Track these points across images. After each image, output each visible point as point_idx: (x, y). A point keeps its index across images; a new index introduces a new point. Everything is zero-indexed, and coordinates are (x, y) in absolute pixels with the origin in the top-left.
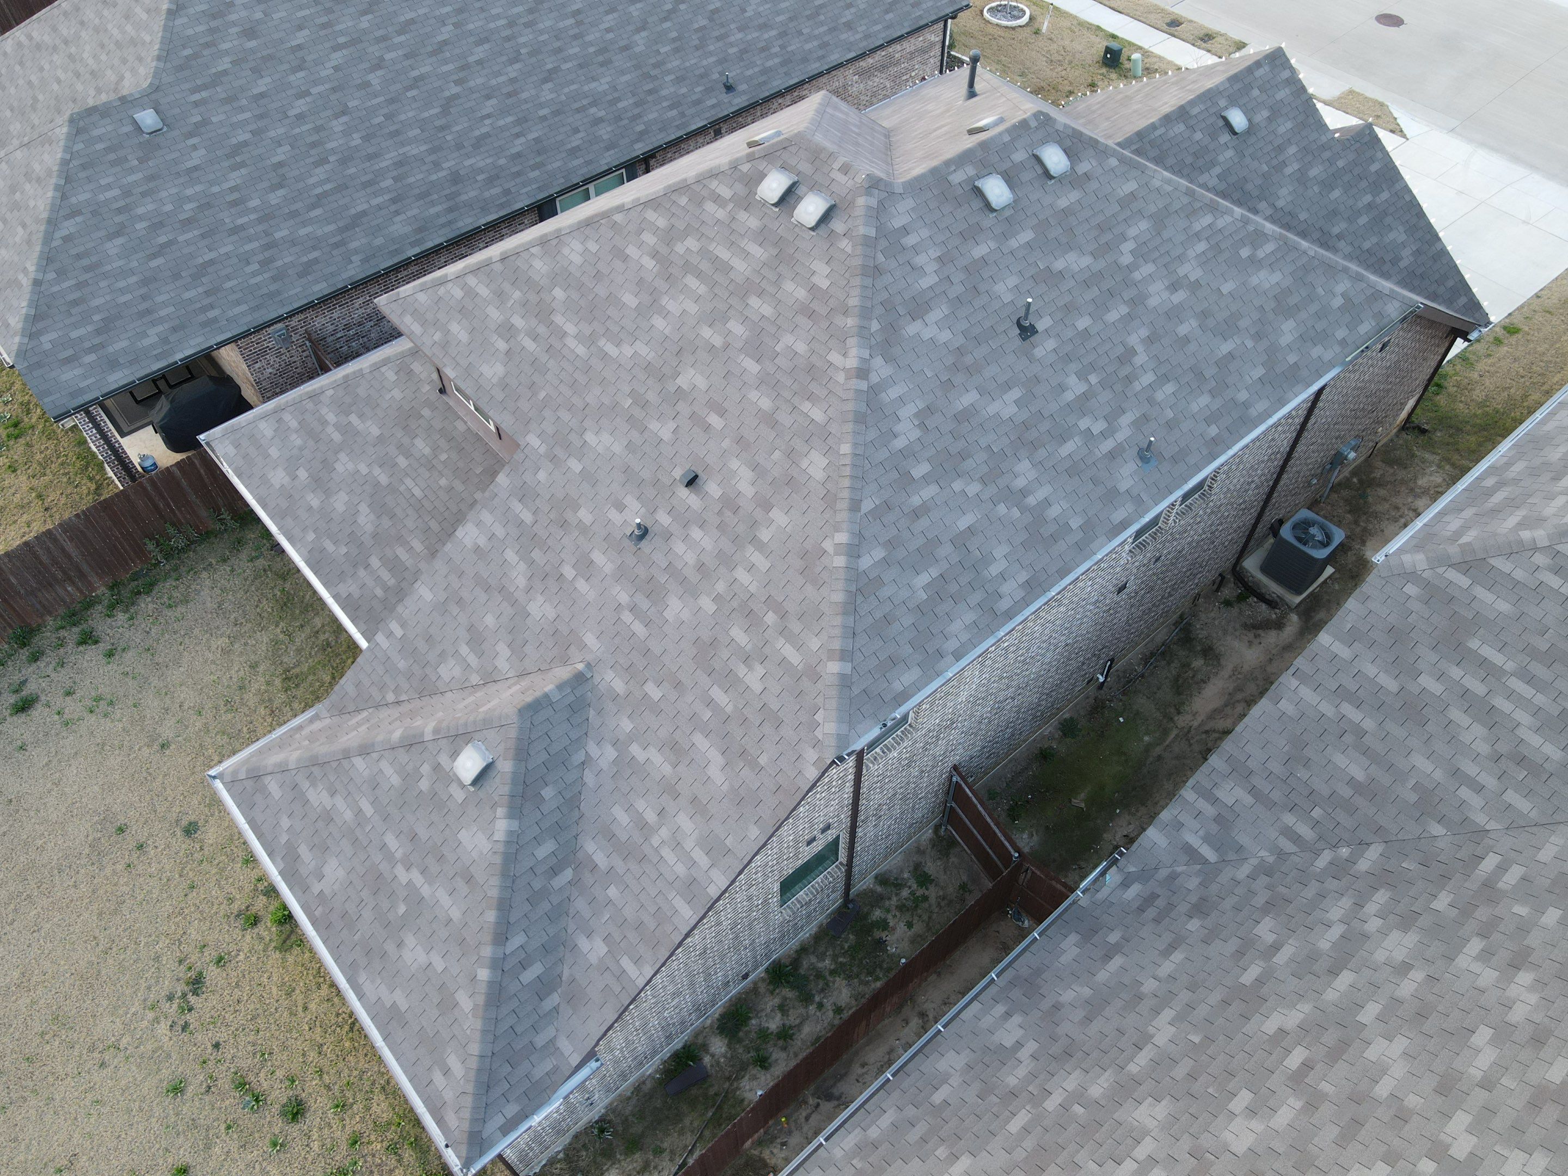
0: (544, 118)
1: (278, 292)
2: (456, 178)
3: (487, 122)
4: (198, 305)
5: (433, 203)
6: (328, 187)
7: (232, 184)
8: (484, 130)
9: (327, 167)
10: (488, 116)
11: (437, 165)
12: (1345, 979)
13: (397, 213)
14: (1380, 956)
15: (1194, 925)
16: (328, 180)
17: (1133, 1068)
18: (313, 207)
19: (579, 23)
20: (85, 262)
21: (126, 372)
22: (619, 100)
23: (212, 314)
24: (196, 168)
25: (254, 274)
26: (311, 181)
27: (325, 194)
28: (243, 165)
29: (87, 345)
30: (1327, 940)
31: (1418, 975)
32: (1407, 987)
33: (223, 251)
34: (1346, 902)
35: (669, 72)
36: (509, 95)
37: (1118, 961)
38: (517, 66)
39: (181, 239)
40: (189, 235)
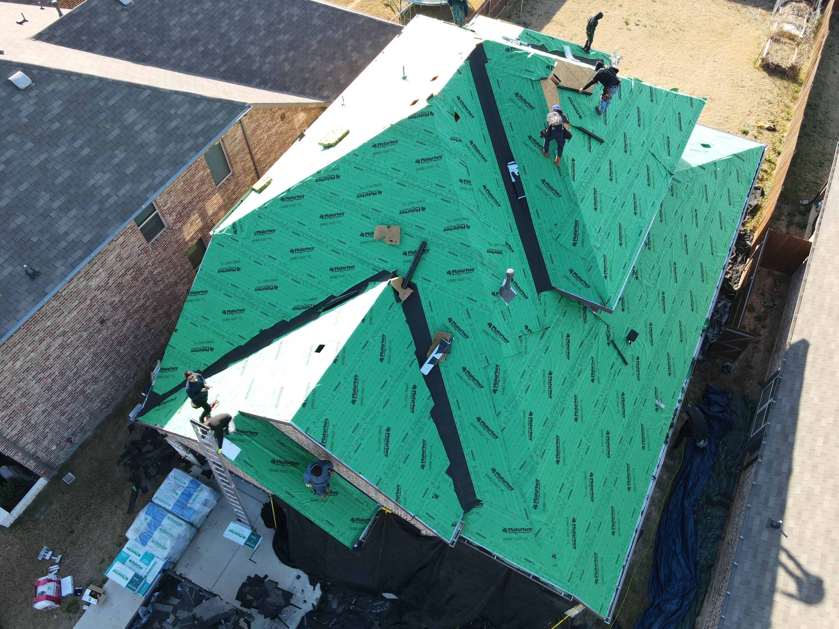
32: (252, 37)
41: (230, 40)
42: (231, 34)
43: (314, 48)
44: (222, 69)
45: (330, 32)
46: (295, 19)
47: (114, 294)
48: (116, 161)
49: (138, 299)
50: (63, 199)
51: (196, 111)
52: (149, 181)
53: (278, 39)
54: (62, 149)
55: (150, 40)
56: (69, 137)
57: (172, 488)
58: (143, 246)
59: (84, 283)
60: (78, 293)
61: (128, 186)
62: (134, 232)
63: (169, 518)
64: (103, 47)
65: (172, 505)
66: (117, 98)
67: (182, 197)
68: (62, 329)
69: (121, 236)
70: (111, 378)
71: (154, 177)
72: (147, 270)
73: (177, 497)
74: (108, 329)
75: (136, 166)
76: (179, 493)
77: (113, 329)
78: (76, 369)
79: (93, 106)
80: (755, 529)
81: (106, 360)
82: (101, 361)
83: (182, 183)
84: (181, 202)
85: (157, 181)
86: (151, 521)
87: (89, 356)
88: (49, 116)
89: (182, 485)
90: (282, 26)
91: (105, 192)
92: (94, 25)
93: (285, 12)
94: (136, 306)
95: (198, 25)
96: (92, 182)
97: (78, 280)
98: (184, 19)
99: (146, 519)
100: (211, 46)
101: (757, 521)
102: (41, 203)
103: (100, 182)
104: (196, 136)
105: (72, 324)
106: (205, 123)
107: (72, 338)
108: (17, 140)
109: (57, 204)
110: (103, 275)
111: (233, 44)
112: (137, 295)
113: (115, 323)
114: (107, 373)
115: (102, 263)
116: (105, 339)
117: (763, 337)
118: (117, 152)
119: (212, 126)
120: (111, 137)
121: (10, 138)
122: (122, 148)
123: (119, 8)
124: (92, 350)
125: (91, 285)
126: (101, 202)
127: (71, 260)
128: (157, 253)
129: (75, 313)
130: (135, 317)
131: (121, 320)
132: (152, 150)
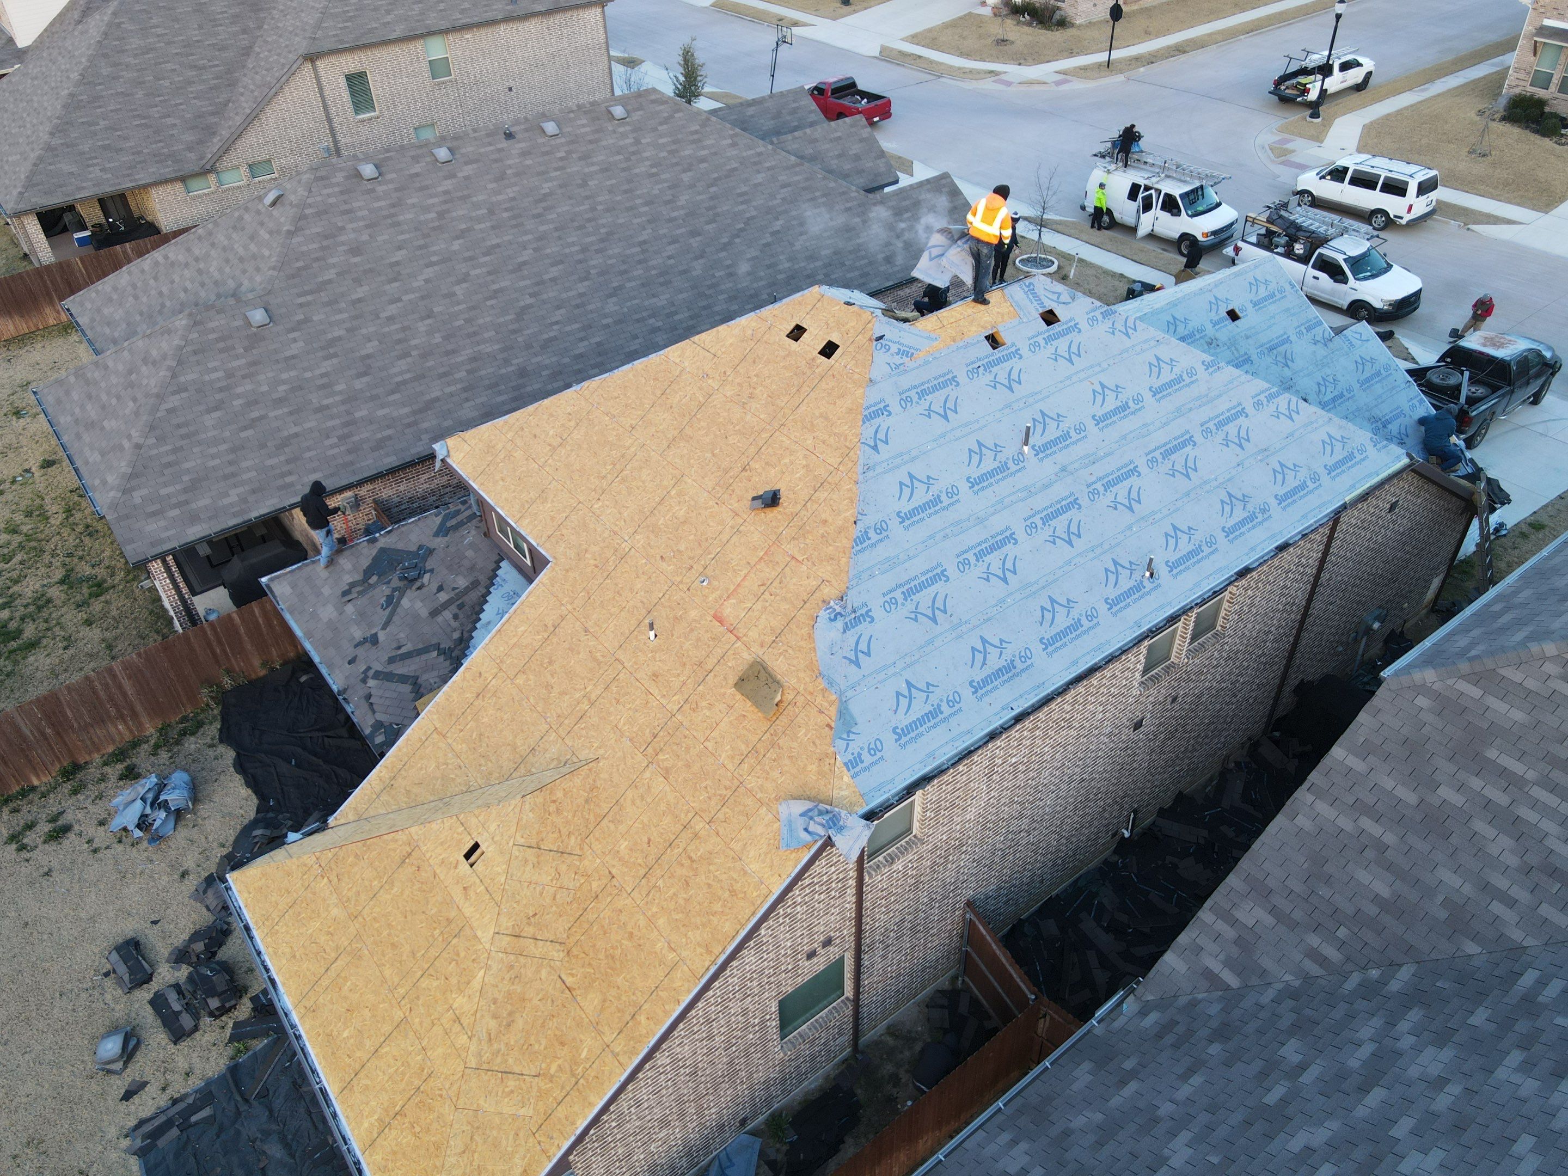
0: (607, 326)
1: (352, 463)
2: (523, 373)
3: (555, 327)
4: (278, 471)
5: (500, 393)
6: (407, 376)
7: (323, 370)
8: (552, 334)
9: (409, 360)
10: (557, 323)
11: (507, 362)
12: (1376, 1096)
13: (467, 400)
15: (1215, 1049)
16: (408, 371)
18: (393, 392)
19: (643, 251)
20: (183, 431)
21: (205, 526)
22: (676, 313)
23: (288, 479)
24: (293, 357)
25: (332, 447)
26: (393, 371)
27: (404, 382)
28: (335, 355)
29: (174, 501)
30: (1355, 1060)
33: (308, 425)
35: (722, 292)
36: (577, 306)
37: (1133, 1086)
38: (586, 283)
39: (272, 414)
40: (280, 412)
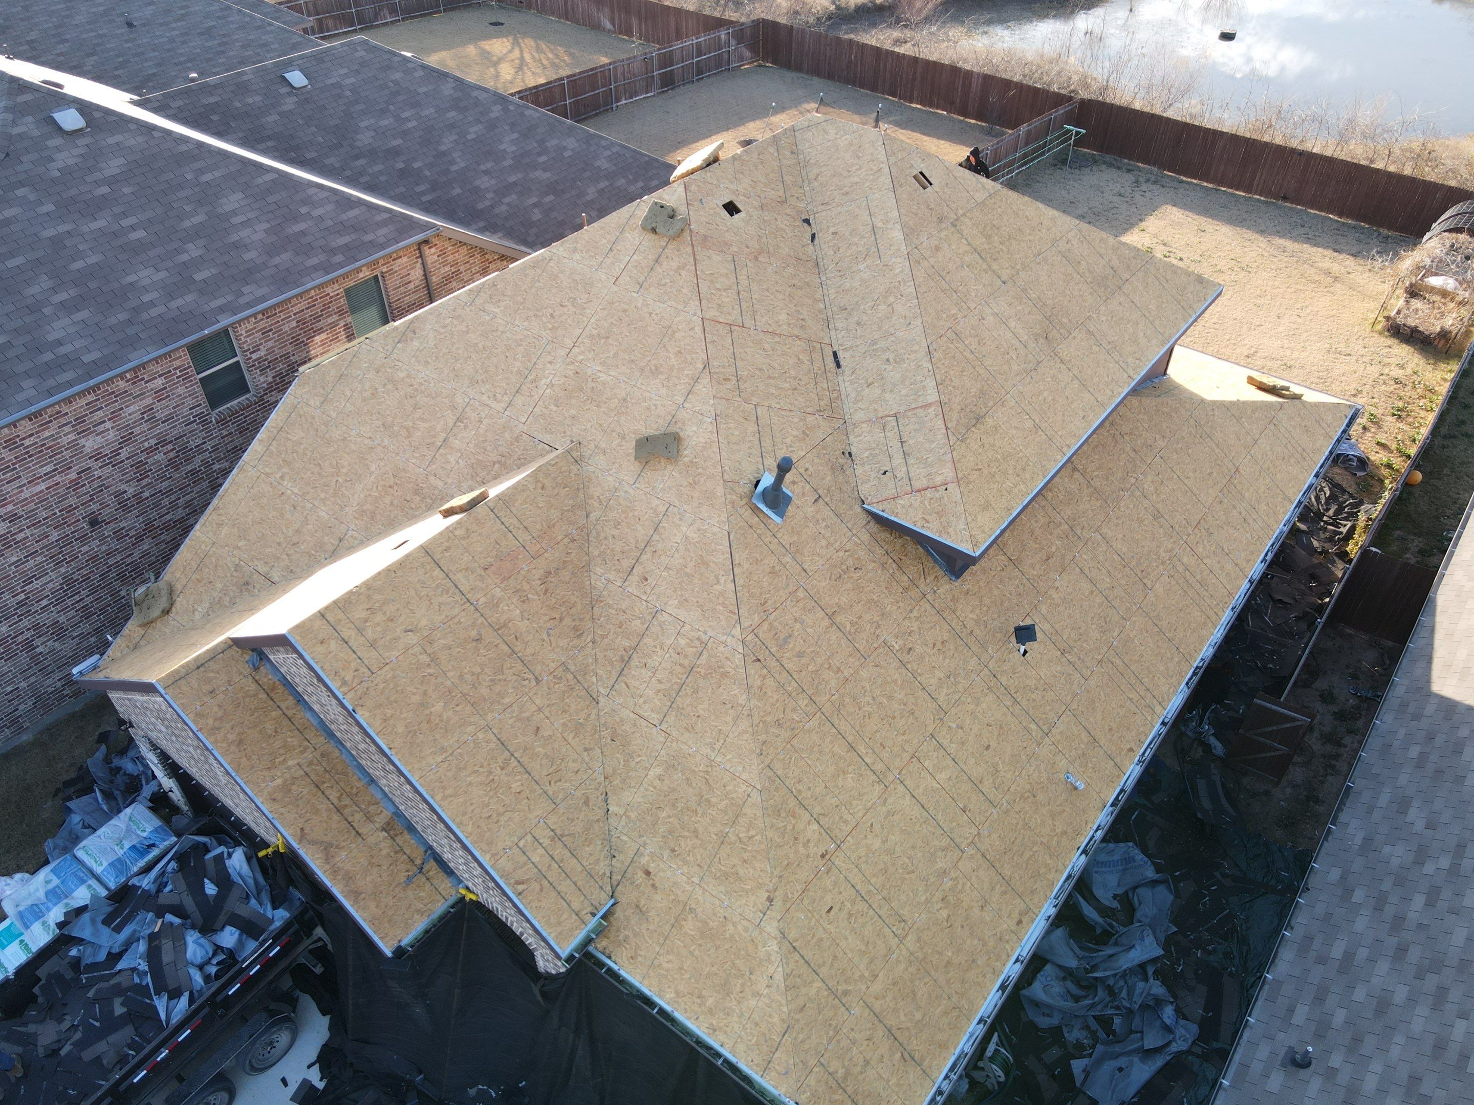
14: (493, 182)
17: (607, 183)
31: (483, 167)
32: (489, 165)
34: (497, 210)
41: (452, 162)
42: (456, 155)
43: (589, 198)
44: (425, 198)
45: (623, 181)
46: (567, 154)
47: (127, 477)
48: (185, 257)
49: (174, 506)
50: (73, 292)
51: (344, 217)
52: (230, 298)
53: (531, 175)
54: (100, 223)
55: (320, 139)
56: (117, 210)
57: (117, 836)
58: (198, 410)
59: (72, 437)
60: (56, 451)
61: (189, 298)
62: (186, 378)
63: (90, 887)
64: (241, 135)
65: (105, 864)
66: (217, 174)
67: (290, 349)
68: (10, 507)
69: (160, 376)
70: (93, 639)
71: (240, 294)
72: (201, 457)
73: (120, 852)
74: (103, 539)
75: (214, 271)
76: (127, 845)
77: (114, 545)
78: (22, 596)
79: (173, 176)
80: (1257, 1067)
81: (88, 600)
82: (77, 598)
83: (294, 324)
84: (286, 356)
85: (242, 301)
86: (57, 887)
87: (53, 579)
88: (98, 175)
89: (139, 832)
90: (543, 159)
91: (146, 298)
92: (238, 104)
93: (554, 142)
94: (168, 517)
95: (405, 134)
96: (131, 278)
97: (59, 427)
98: (385, 122)
99: (48, 882)
100: (416, 165)
101: (1263, 1051)
102: (35, 290)
103: (146, 282)
104: (333, 252)
105: (32, 506)
106: (354, 236)
107: (28, 532)
108: (32, 197)
109: (62, 296)
110: (111, 435)
111: (454, 168)
112: (173, 497)
113: (119, 535)
114: (86, 627)
115: (114, 412)
116: (94, 558)
117: (1347, 749)
118: (190, 246)
119: (364, 244)
120: (187, 224)
121: (20, 192)
122: (201, 242)
123: (284, 90)
124: (63, 570)
125: (84, 446)
126: (136, 310)
127: (51, 383)
128: (225, 433)
129: (43, 486)
130: (162, 537)
131: (133, 533)
132: (248, 256)
